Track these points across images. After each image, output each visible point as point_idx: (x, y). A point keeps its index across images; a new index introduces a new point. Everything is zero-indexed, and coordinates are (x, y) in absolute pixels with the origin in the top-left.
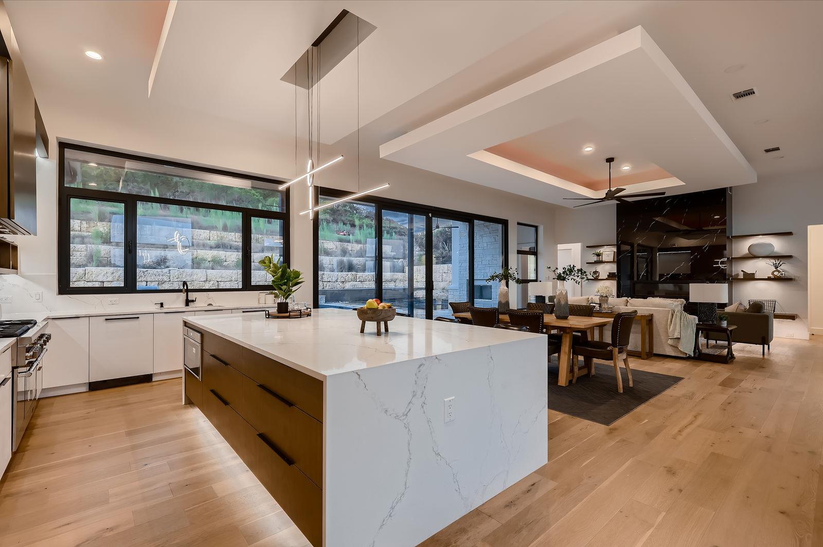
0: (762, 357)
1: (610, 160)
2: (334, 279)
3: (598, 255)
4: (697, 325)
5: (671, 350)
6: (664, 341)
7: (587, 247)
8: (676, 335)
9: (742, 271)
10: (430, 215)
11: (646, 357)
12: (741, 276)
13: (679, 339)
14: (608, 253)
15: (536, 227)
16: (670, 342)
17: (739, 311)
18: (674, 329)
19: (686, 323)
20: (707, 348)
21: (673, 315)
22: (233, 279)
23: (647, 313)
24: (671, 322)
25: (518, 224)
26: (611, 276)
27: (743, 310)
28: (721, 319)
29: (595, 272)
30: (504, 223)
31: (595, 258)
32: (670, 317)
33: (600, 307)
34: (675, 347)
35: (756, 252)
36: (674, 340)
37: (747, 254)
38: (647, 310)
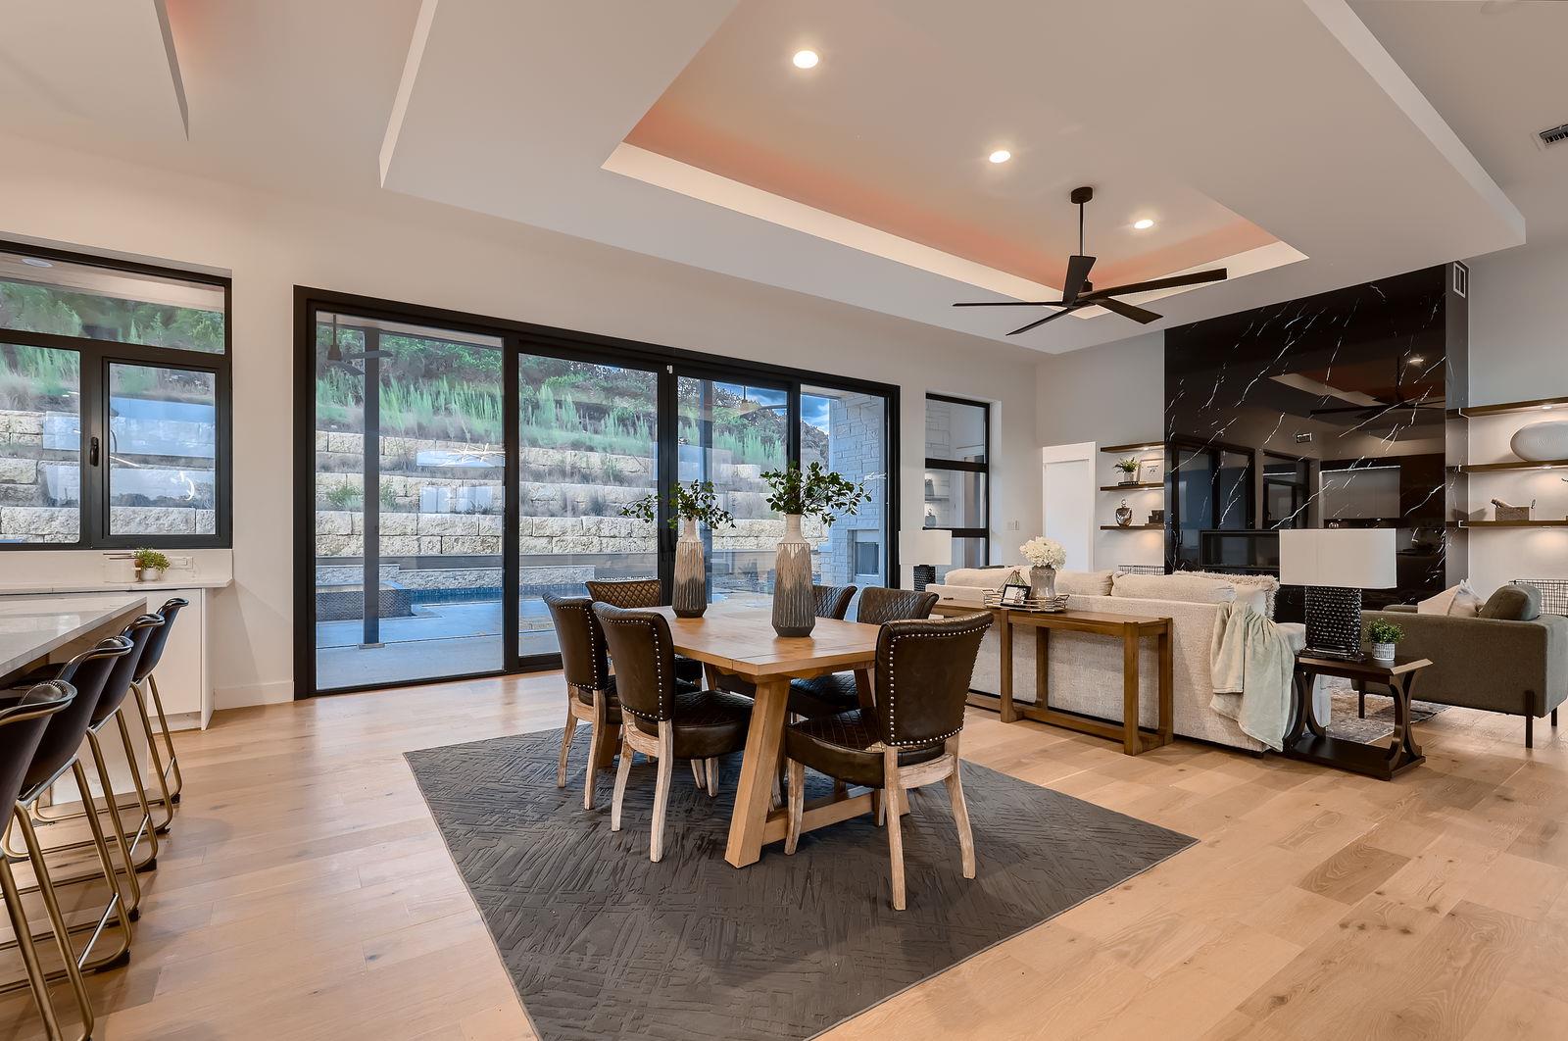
0: (1521, 753)
1: (1082, 195)
2: (624, 532)
3: (1129, 469)
4: (1302, 653)
5: (1220, 726)
6: (1201, 698)
7: (1103, 450)
8: (1232, 685)
9: (1494, 502)
10: (670, 369)
11: (1137, 745)
12: (1491, 516)
13: (1240, 695)
14: (1152, 462)
15: (987, 406)
16: (1217, 704)
17: (1457, 613)
18: (1227, 667)
19: (1260, 649)
20: (1362, 716)
21: (1224, 623)
22: (409, 531)
23: (1154, 616)
24: (1220, 643)
25: (929, 396)
26: (1156, 519)
27: (1468, 609)
28: (1376, 638)
29: (1122, 511)
30: (890, 394)
31: (1121, 477)
32: (1216, 630)
33: (1027, 596)
34: (1231, 720)
35: (1535, 448)
36: (1228, 698)
37: (1509, 457)
38: (1158, 607)
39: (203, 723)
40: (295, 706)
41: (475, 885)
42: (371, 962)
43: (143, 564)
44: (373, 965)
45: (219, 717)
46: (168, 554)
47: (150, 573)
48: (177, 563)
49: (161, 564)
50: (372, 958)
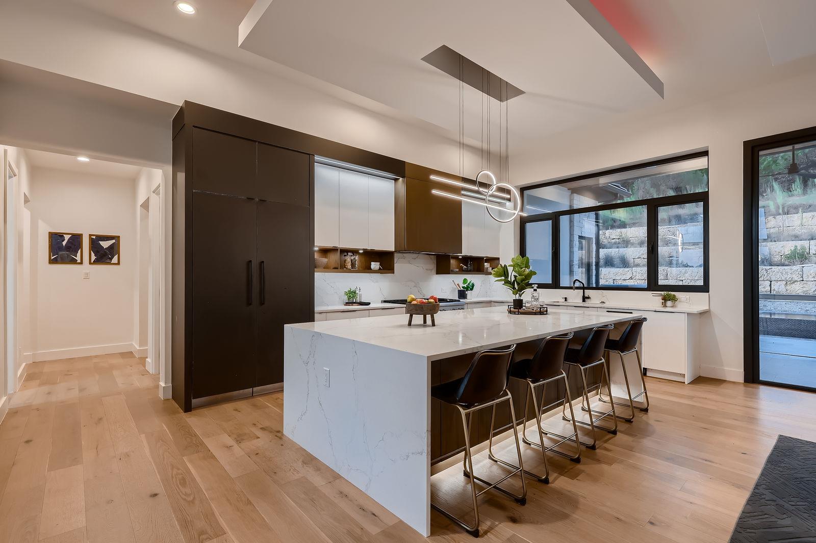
39: (687, 380)
40: (745, 386)
41: (740, 530)
42: (649, 524)
43: (665, 299)
44: (649, 527)
45: (699, 380)
46: (678, 294)
47: (669, 303)
48: (682, 299)
49: (674, 299)
50: (652, 523)
